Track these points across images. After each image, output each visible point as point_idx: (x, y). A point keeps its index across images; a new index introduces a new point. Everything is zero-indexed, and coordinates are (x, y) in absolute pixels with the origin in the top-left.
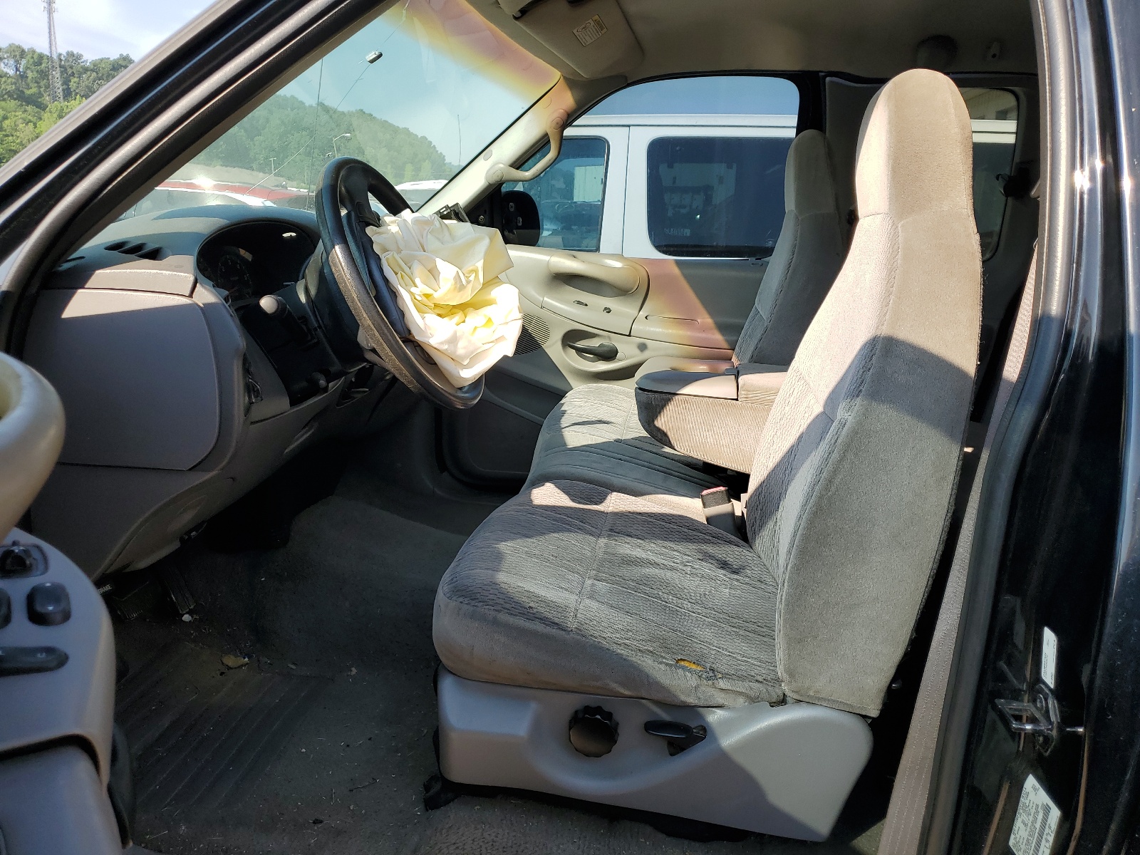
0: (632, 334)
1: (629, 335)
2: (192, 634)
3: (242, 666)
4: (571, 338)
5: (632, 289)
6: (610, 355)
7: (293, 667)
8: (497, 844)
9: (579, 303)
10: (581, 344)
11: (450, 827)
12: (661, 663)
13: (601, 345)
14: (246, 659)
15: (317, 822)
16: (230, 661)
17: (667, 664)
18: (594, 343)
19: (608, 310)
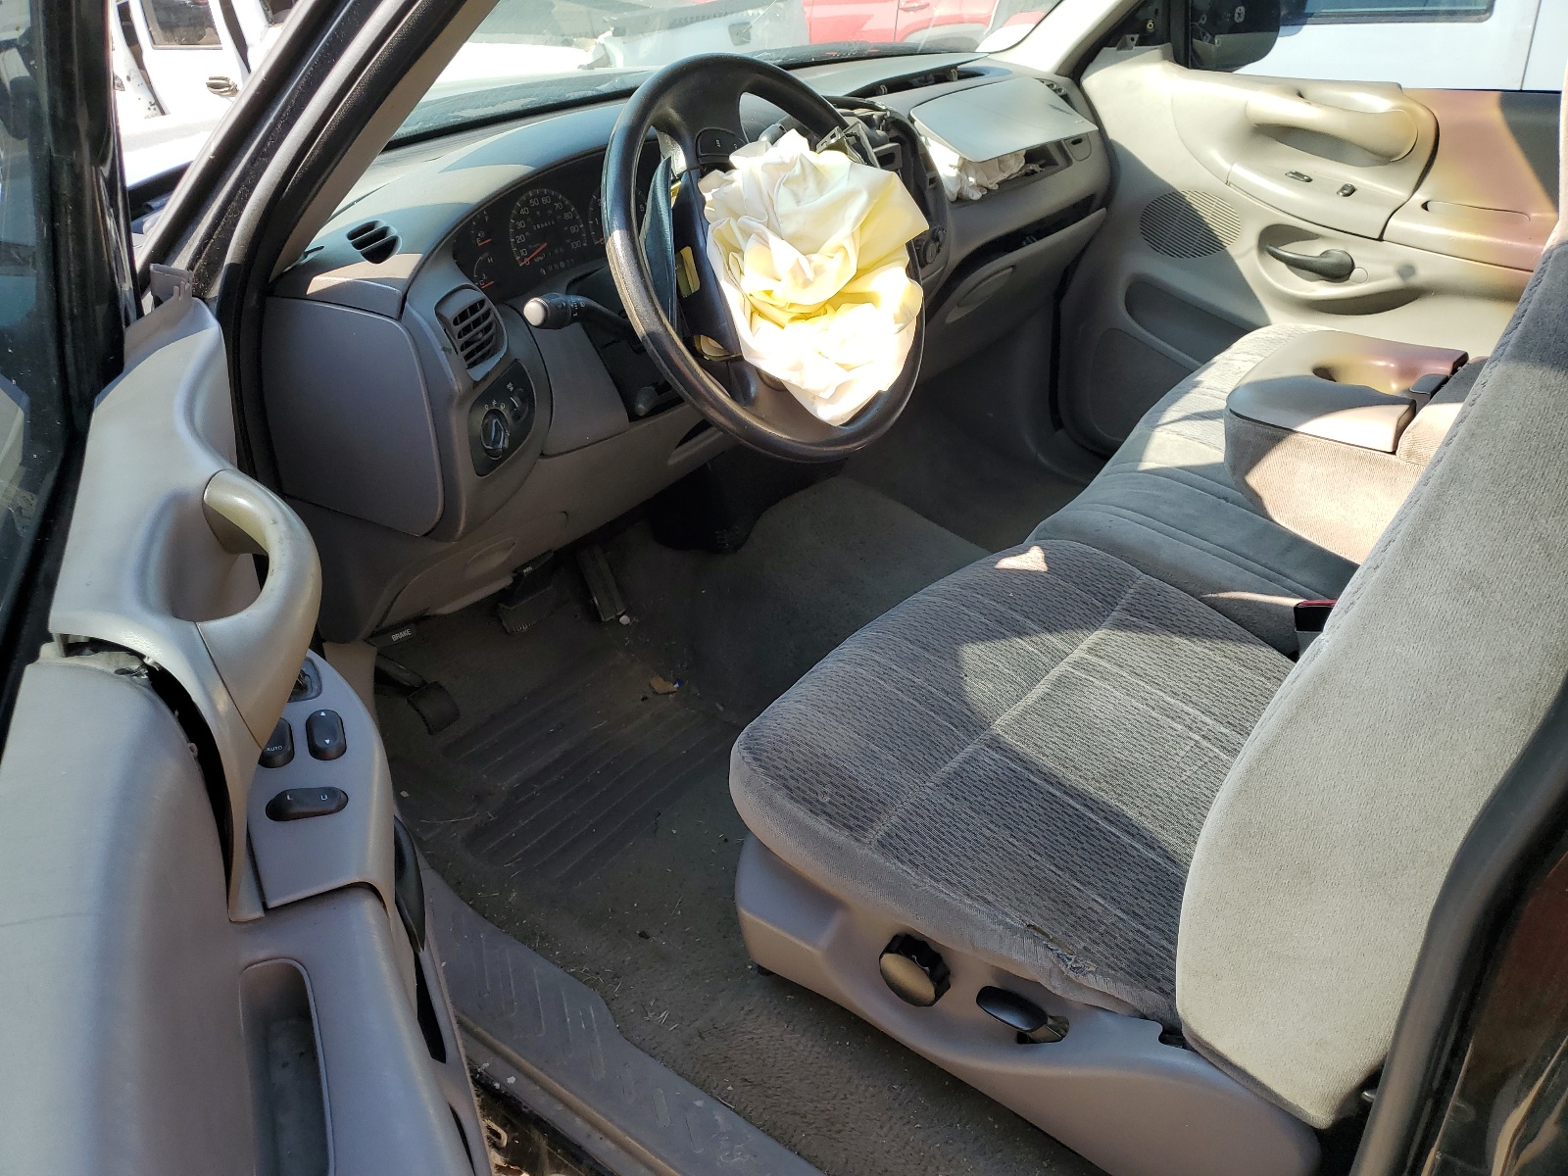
0: (1384, 238)
1: (1380, 239)
2: (626, 641)
3: (669, 693)
4: (1274, 238)
5: (1397, 154)
6: (1339, 272)
7: (721, 708)
8: (796, 1054)
9: (1298, 175)
10: (1292, 250)
11: (750, 1011)
12: (1000, 923)
13: (1325, 253)
14: (677, 685)
15: (644, 935)
16: (659, 684)
17: (1009, 927)
18: (1312, 251)
19: (1349, 191)
